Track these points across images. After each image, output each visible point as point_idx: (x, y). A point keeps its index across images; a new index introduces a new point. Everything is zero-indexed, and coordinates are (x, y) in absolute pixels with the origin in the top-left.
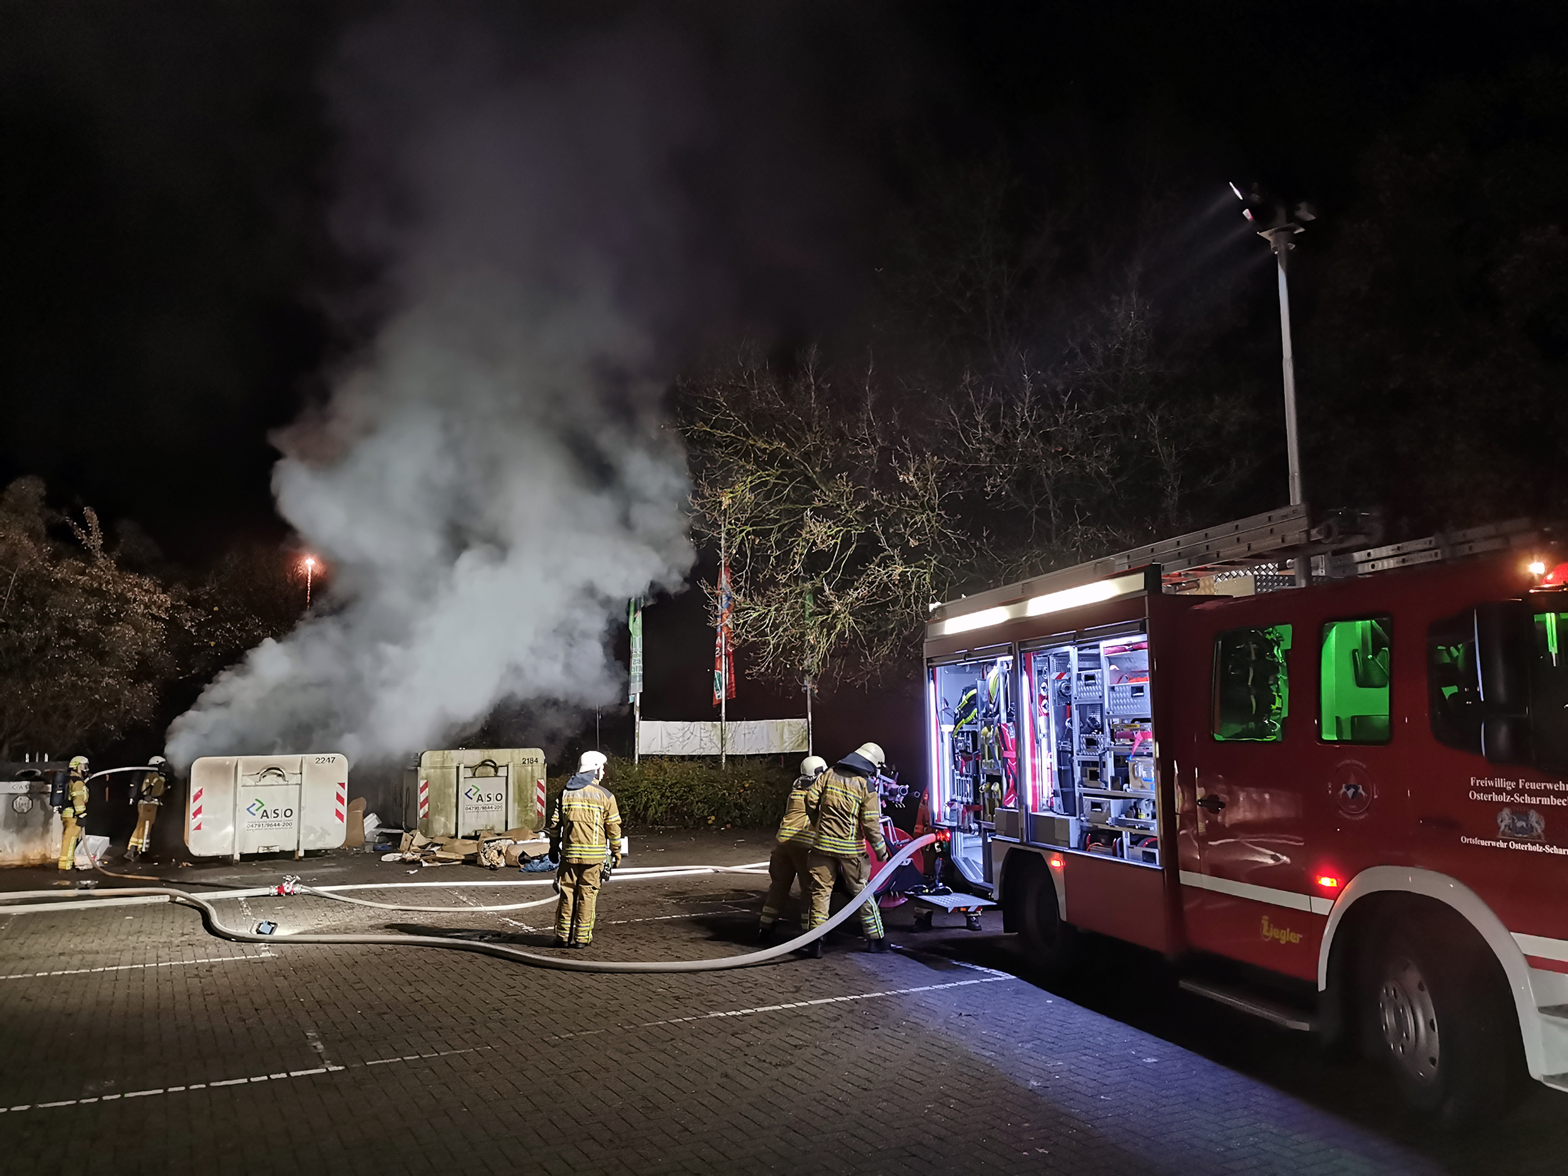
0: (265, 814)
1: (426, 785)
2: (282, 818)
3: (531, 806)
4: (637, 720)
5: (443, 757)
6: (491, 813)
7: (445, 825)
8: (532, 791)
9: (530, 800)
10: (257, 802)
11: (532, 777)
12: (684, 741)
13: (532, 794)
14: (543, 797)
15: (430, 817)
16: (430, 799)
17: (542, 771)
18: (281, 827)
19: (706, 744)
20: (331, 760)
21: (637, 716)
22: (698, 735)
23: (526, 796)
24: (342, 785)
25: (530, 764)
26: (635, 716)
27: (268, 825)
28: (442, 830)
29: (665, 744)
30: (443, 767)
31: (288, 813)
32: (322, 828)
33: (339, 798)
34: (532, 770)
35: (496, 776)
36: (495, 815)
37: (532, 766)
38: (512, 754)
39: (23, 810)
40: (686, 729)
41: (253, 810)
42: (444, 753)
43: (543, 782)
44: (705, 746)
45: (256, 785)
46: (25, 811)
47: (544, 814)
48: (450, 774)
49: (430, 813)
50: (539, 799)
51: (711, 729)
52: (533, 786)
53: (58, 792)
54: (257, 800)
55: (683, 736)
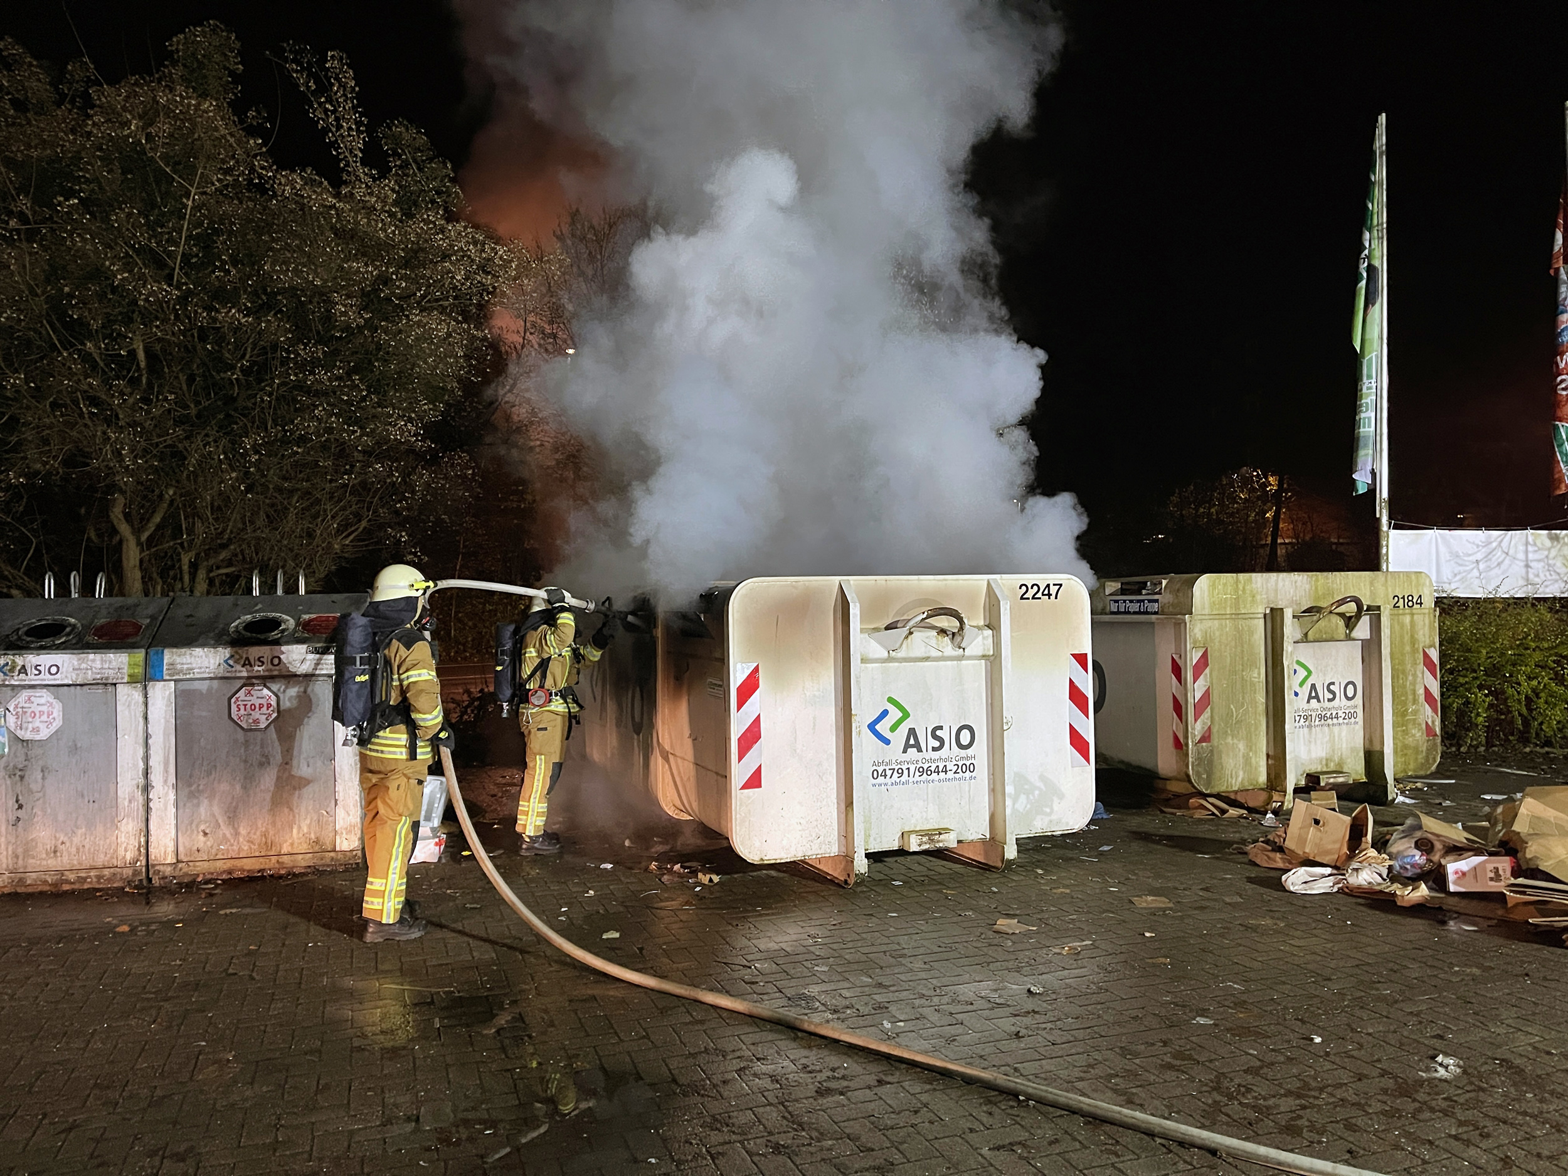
0: (912, 742)
1: (1204, 661)
2: (951, 751)
3: (1415, 712)
4: (1385, 528)
5: (1236, 590)
6: (1336, 729)
7: (1247, 760)
8: (1415, 675)
9: (1410, 697)
10: (891, 708)
11: (1413, 641)
12: (1489, 569)
13: (1414, 683)
14: (1435, 689)
15: (1215, 740)
16: (1215, 697)
17: (1431, 627)
18: (950, 775)
19: (1538, 576)
20: (1053, 589)
21: (1385, 520)
22: (1521, 556)
23: (1404, 687)
24: (1081, 659)
25: (1408, 610)
26: (1379, 520)
27: (922, 771)
28: (1241, 773)
29: (1447, 573)
30: (1236, 616)
31: (965, 737)
32: (1042, 778)
33: (1076, 695)
34: (1412, 622)
35: (1349, 638)
36: (1344, 734)
37: (1412, 615)
38: (1372, 584)
39: (256, 721)
40: (1494, 544)
41: (883, 727)
42: (1237, 581)
43: (1434, 655)
44: (1537, 580)
45: (890, 659)
46: (262, 726)
47: (1438, 730)
48: (1251, 633)
49: (1215, 730)
50: (1428, 694)
51: (1548, 543)
52: (1415, 664)
53: (358, 679)
54: (891, 700)
55: (1487, 557)
